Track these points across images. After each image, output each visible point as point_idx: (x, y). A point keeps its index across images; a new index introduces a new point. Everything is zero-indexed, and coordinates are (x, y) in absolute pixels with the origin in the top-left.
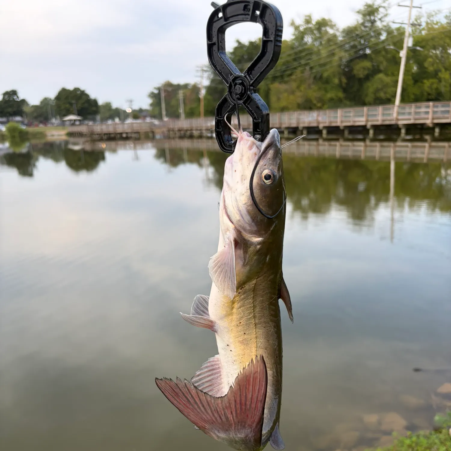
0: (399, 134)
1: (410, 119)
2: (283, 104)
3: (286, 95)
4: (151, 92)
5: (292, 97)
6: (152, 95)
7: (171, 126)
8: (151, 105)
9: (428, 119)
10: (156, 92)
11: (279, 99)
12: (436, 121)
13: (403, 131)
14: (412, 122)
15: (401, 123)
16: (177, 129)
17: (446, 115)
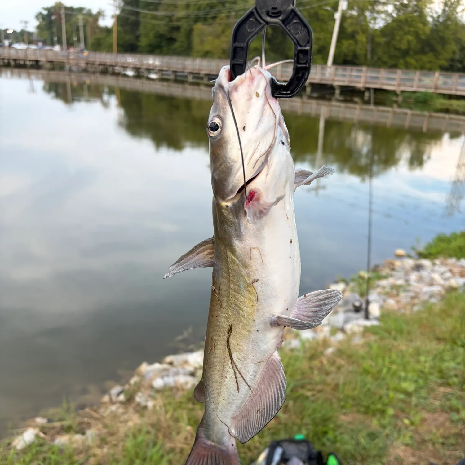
0: (333, 94)
1: (344, 81)
2: (207, 47)
3: (210, 38)
4: (39, 12)
5: (217, 42)
6: (39, 16)
7: (91, 59)
8: (38, 27)
9: (359, 82)
10: (45, 13)
11: (202, 42)
12: (368, 86)
13: (337, 92)
14: (346, 84)
15: (336, 84)
16: (98, 63)
17: (376, 81)
